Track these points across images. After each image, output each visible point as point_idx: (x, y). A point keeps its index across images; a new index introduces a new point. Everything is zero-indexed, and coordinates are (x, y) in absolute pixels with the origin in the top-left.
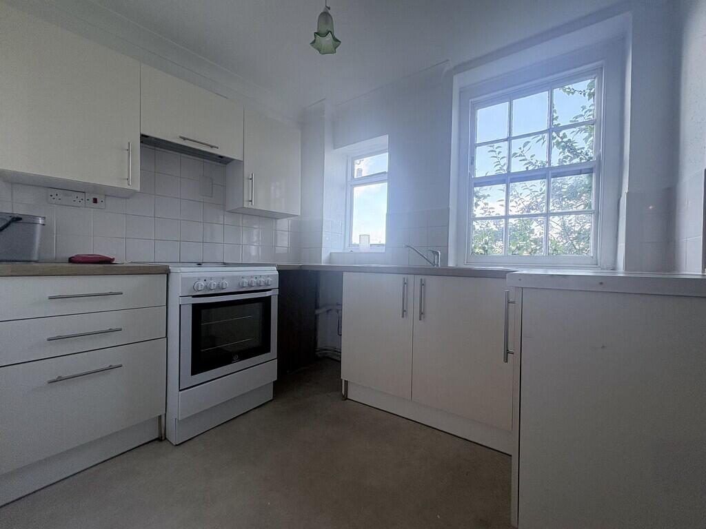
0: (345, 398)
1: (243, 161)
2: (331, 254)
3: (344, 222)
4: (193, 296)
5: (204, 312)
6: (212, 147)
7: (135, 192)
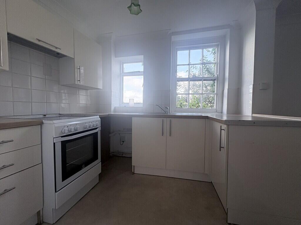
0: (134, 173)
1: (74, 59)
2: (115, 107)
3: (119, 93)
4: (62, 137)
5: (67, 145)
6: (56, 48)
7: (4, 71)
